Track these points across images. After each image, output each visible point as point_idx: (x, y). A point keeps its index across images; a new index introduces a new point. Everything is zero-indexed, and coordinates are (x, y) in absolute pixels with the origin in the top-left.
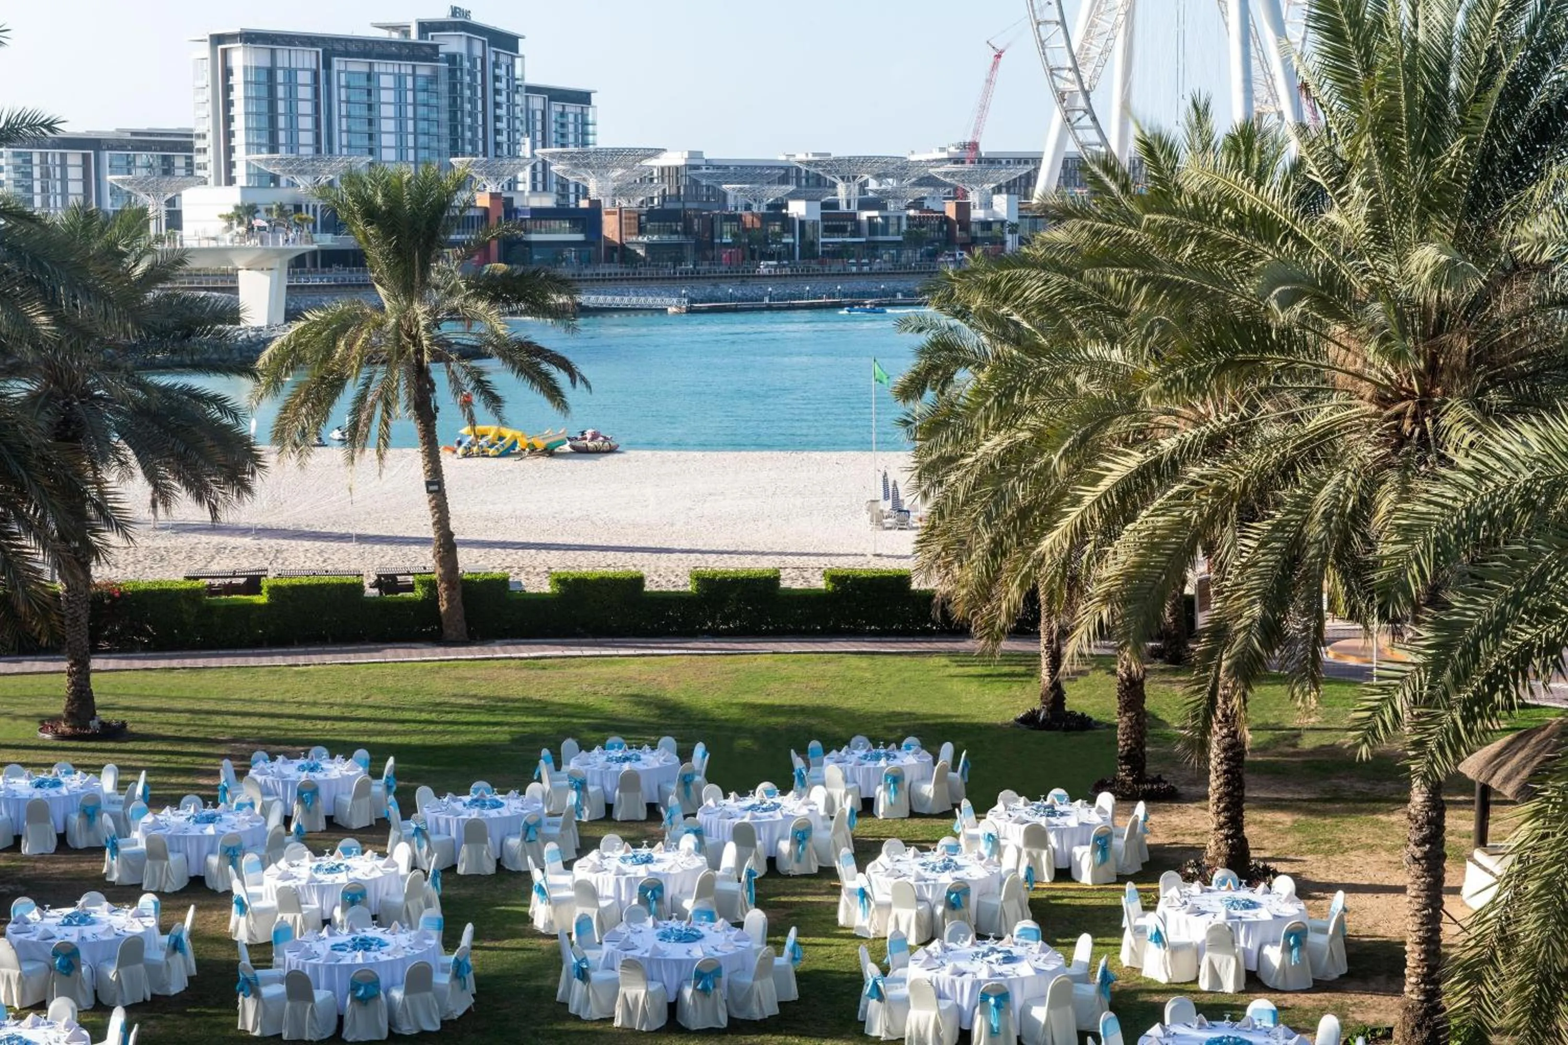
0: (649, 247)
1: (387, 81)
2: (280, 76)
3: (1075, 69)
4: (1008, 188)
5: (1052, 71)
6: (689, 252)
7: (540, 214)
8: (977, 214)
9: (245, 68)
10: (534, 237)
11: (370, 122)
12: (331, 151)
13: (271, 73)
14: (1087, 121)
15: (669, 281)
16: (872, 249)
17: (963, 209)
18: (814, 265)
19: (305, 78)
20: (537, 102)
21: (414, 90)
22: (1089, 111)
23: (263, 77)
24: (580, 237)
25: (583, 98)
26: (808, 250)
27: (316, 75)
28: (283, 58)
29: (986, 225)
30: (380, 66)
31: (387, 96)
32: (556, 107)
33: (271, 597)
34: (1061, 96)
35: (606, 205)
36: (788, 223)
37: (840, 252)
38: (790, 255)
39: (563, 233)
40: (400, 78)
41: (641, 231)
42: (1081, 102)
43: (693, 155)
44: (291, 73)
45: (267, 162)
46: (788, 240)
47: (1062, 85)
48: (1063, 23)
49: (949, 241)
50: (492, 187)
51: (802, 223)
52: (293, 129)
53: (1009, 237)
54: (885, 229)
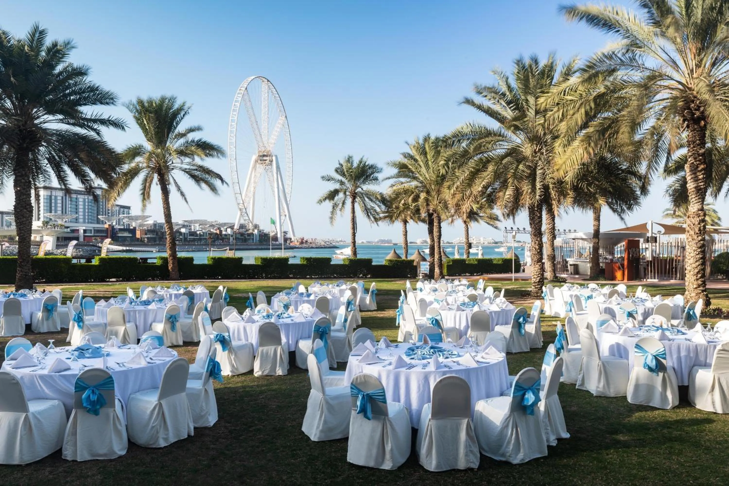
0: (148, 238)
1: (81, 200)
2: (53, 197)
3: (243, 204)
4: (230, 227)
5: (238, 204)
6: (157, 239)
7: (120, 230)
8: (224, 233)
9: (44, 195)
10: (119, 235)
11: (76, 209)
12: (66, 213)
13: (51, 196)
14: (246, 215)
15: (153, 245)
16: (200, 240)
17: (221, 231)
18: (187, 243)
19: (59, 198)
20: (118, 208)
21: (88, 202)
22: (246, 213)
23: (48, 198)
24: (131, 235)
25: (129, 208)
26: (185, 239)
27: (62, 198)
28: (54, 193)
29: (226, 235)
30: (79, 196)
31: (81, 203)
32: (122, 210)
33: (100, 262)
34: (240, 210)
35: (137, 228)
36: (181, 233)
37: (194, 240)
38: (182, 241)
39: (126, 234)
40: (84, 200)
41: (146, 234)
42: (244, 210)
43: (154, 221)
44: (56, 197)
45: (50, 215)
46: (181, 237)
47: (240, 207)
48: (241, 194)
49: (218, 239)
50: (108, 223)
51: (184, 233)
52: (56, 207)
53: (231, 238)
54: (203, 236)
